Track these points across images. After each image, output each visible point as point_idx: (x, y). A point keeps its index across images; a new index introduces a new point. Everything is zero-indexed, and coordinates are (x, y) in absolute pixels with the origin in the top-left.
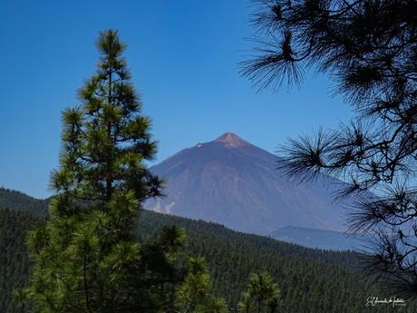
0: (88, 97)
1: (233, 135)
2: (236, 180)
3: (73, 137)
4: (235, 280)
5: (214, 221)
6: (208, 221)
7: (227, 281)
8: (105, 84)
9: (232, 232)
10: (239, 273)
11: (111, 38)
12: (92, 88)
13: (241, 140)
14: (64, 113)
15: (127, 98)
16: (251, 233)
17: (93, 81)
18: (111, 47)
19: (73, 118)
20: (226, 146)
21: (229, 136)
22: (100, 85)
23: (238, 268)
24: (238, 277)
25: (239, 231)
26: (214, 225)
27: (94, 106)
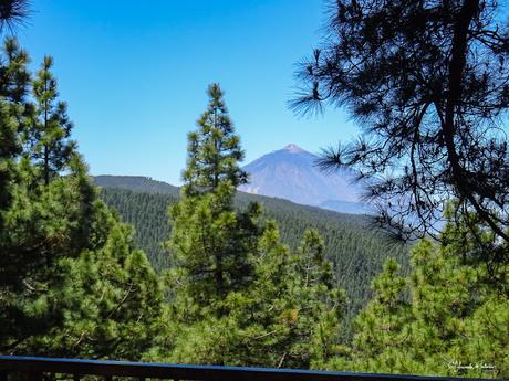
0: (202, 124)
3: (194, 149)
8: (213, 116)
10: (299, 229)
11: (215, 88)
12: (205, 119)
15: (226, 124)
17: (205, 115)
18: (215, 93)
19: (193, 137)
21: (291, 146)
22: (210, 116)
23: (299, 226)
24: (299, 231)
27: (206, 130)
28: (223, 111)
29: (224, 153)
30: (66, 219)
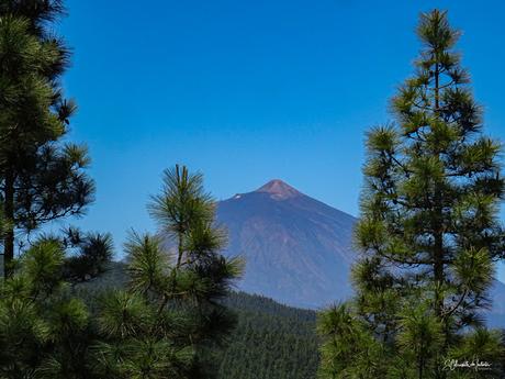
0: (406, 111)
1: (281, 183)
2: (285, 241)
3: (381, 171)
4: (291, 369)
5: (259, 293)
6: (252, 294)
7: (280, 372)
9: (284, 307)
10: (296, 360)
11: (436, 22)
12: (409, 96)
13: (291, 190)
14: (370, 135)
16: (306, 308)
17: (411, 87)
19: (383, 142)
20: (272, 197)
21: (276, 184)
22: (421, 91)
23: (295, 353)
24: (295, 365)
25: (292, 306)
26: (260, 298)
28: (456, 78)
29: (461, 181)
30: (165, 343)
